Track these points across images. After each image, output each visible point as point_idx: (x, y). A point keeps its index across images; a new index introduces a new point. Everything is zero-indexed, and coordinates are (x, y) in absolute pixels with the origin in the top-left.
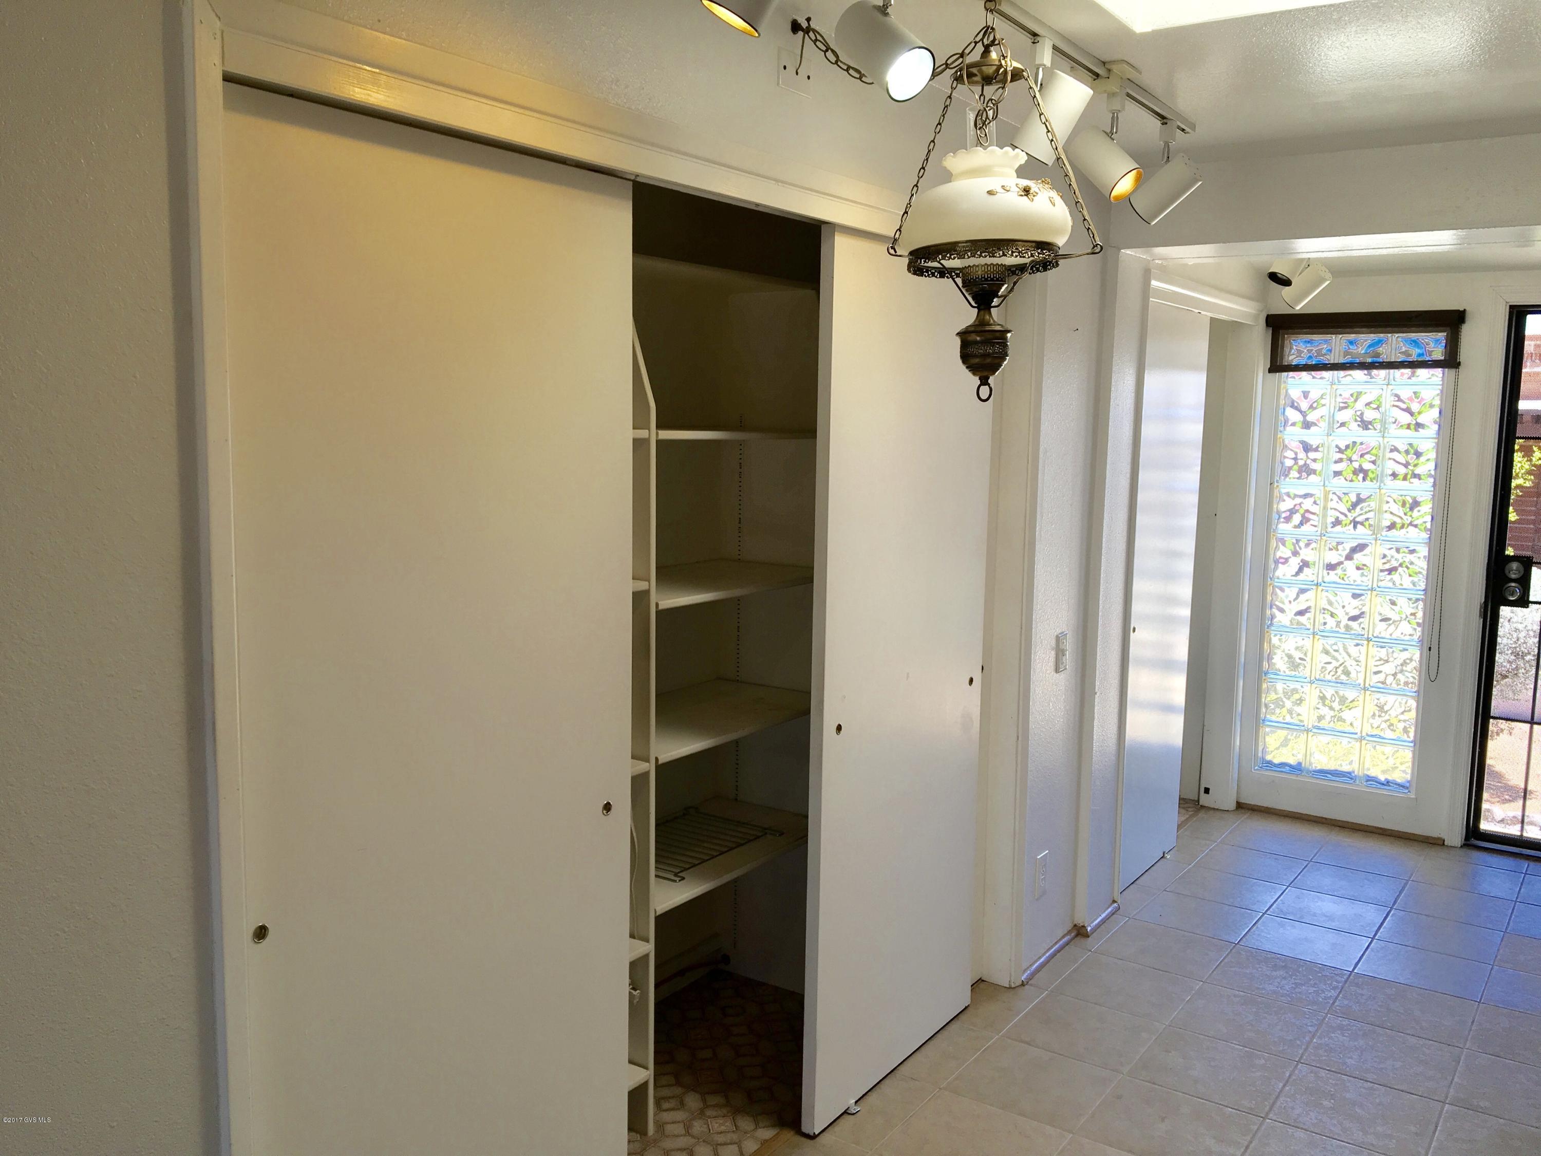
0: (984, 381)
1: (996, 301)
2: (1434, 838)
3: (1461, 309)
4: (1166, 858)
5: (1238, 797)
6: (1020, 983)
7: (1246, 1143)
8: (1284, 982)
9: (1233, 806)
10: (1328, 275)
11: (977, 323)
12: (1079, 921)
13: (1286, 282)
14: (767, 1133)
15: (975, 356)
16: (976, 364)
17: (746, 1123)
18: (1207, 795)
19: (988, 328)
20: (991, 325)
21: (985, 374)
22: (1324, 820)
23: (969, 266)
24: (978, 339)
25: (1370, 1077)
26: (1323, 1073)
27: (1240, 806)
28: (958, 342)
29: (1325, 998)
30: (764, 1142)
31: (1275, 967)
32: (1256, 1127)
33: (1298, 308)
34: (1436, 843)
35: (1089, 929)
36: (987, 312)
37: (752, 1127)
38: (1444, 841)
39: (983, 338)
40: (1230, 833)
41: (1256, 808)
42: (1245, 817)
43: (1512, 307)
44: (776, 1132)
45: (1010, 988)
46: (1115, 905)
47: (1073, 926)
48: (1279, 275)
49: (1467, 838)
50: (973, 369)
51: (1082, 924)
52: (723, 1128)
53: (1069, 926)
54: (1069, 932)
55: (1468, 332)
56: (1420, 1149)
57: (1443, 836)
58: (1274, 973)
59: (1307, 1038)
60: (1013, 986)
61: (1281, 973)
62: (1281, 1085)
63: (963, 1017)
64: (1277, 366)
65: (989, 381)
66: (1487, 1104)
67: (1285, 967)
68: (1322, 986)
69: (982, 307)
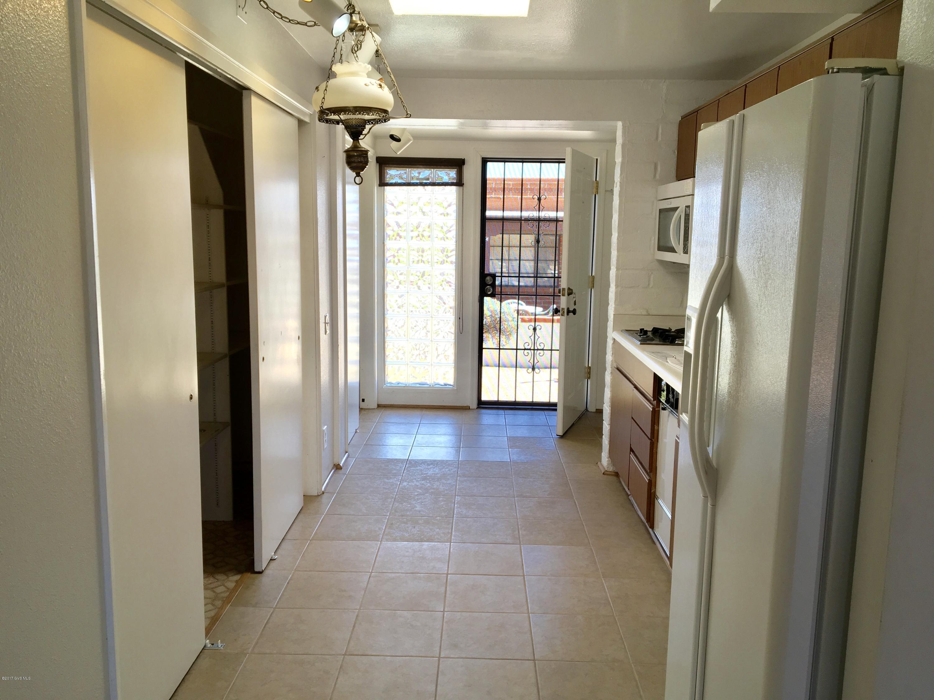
0: (358, 175)
1: (362, 137)
2: (465, 407)
3: (463, 158)
4: (357, 432)
5: (378, 402)
6: (322, 492)
7: (451, 527)
8: (434, 469)
9: (376, 406)
10: (411, 138)
11: (353, 147)
12: (336, 462)
13: (398, 140)
14: (237, 577)
15: (354, 162)
16: (354, 166)
17: (221, 577)
18: (363, 402)
19: (359, 149)
20: (360, 148)
21: (358, 171)
22: (418, 406)
23: (350, 119)
24: (356, 154)
25: (485, 495)
26: (467, 497)
27: (379, 406)
28: (345, 155)
29: (454, 472)
30: (237, 582)
31: (428, 465)
32: (451, 521)
33: (398, 153)
34: (467, 408)
35: (341, 465)
36: (357, 141)
37: (226, 577)
38: (469, 407)
39: (358, 154)
40: (380, 417)
41: (385, 406)
42: (383, 410)
43: (483, 158)
44: (240, 577)
45: (318, 496)
46: (347, 454)
47: (333, 465)
48: (395, 136)
49: (478, 405)
50: (352, 168)
51: (338, 464)
52: (210, 582)
53: (332, 466)
54: (333, 469)
55: (466, 168)
56: (514, 514)
57: (469, 405)
58: (429, 467)
59: (454, 487)
60: (319, 494)
61: (432, 466)
62: (453, 505)
63: (302, 511)
64: (383, 183)
65: (360, 174)
66: (529, 494)
67: (432, 464)
68: (451, 468)
69: (355, 139)
